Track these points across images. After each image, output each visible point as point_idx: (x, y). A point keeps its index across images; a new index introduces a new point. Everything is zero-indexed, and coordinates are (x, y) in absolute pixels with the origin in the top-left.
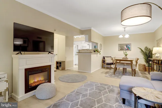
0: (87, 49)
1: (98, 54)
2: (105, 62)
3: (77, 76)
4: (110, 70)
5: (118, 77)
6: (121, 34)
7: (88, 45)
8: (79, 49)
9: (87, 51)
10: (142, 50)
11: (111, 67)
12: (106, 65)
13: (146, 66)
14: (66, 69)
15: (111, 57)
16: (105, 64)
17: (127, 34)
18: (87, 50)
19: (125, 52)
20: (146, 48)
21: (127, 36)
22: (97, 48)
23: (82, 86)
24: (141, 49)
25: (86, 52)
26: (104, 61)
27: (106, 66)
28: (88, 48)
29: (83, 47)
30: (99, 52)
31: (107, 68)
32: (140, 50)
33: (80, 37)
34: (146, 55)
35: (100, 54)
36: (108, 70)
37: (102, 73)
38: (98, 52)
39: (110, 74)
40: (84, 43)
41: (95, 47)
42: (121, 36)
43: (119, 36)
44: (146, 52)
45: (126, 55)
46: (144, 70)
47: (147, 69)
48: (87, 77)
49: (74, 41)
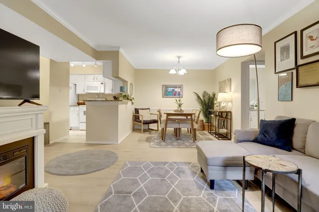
0: (98, 92)
1: (127, 103)
2: (139, 118)
3: (92, 154)
4: (150, 134)
5: (172, 145)
6: (174, 68)
7: (102, 83)
8: (78, 92)
9: (97, 96)
10: (199, 97)
11: (150, 128)
12: (142, 125)
13: (204, 121)
14: (51, 142)
15: (149, 109)
16: (140, 123)
17: (183, 68)
18: (98, 94)
19: (178, 99)
20: (205, 93)
21: (182, 72)
22: (125, 91)
23: (119, 176)
24: (197, 95)
25: (96, 101)
26: (136, 118)
27: (143, 127)
28: (102, 91)
29: (89, 88)
30: (131, 100)
31: (145, 131)
32: (196, 97)
33: (84, 66)
34: (205, 104)
35: (132, 103)
36: (147, 135)
37: (139, 141)
38: (128, 99)
39: (156, 141)
40: (93, 80)
41: (122, 89)
42: (173, 72)
43: (169, 70)
44: (204, 100)
45: (180, 105)
46: (202, 129)
47: (206, 127)
48: (116, 154)
49: (70, 73)
